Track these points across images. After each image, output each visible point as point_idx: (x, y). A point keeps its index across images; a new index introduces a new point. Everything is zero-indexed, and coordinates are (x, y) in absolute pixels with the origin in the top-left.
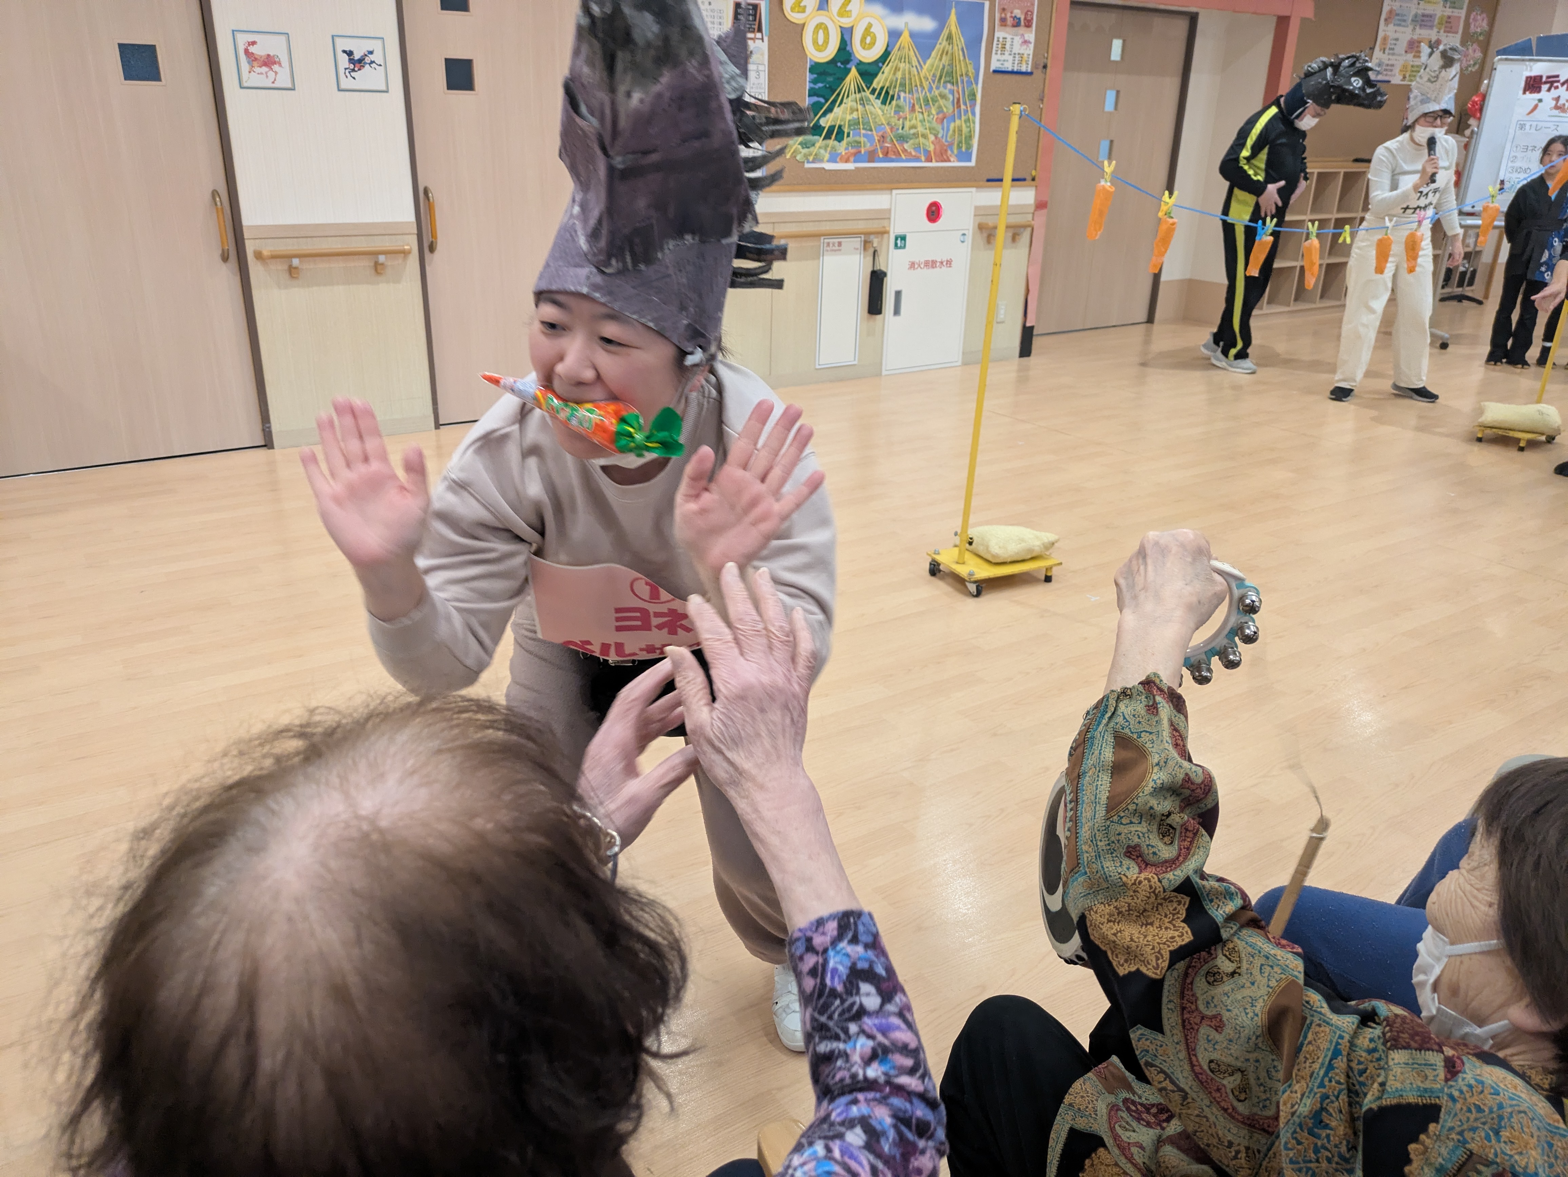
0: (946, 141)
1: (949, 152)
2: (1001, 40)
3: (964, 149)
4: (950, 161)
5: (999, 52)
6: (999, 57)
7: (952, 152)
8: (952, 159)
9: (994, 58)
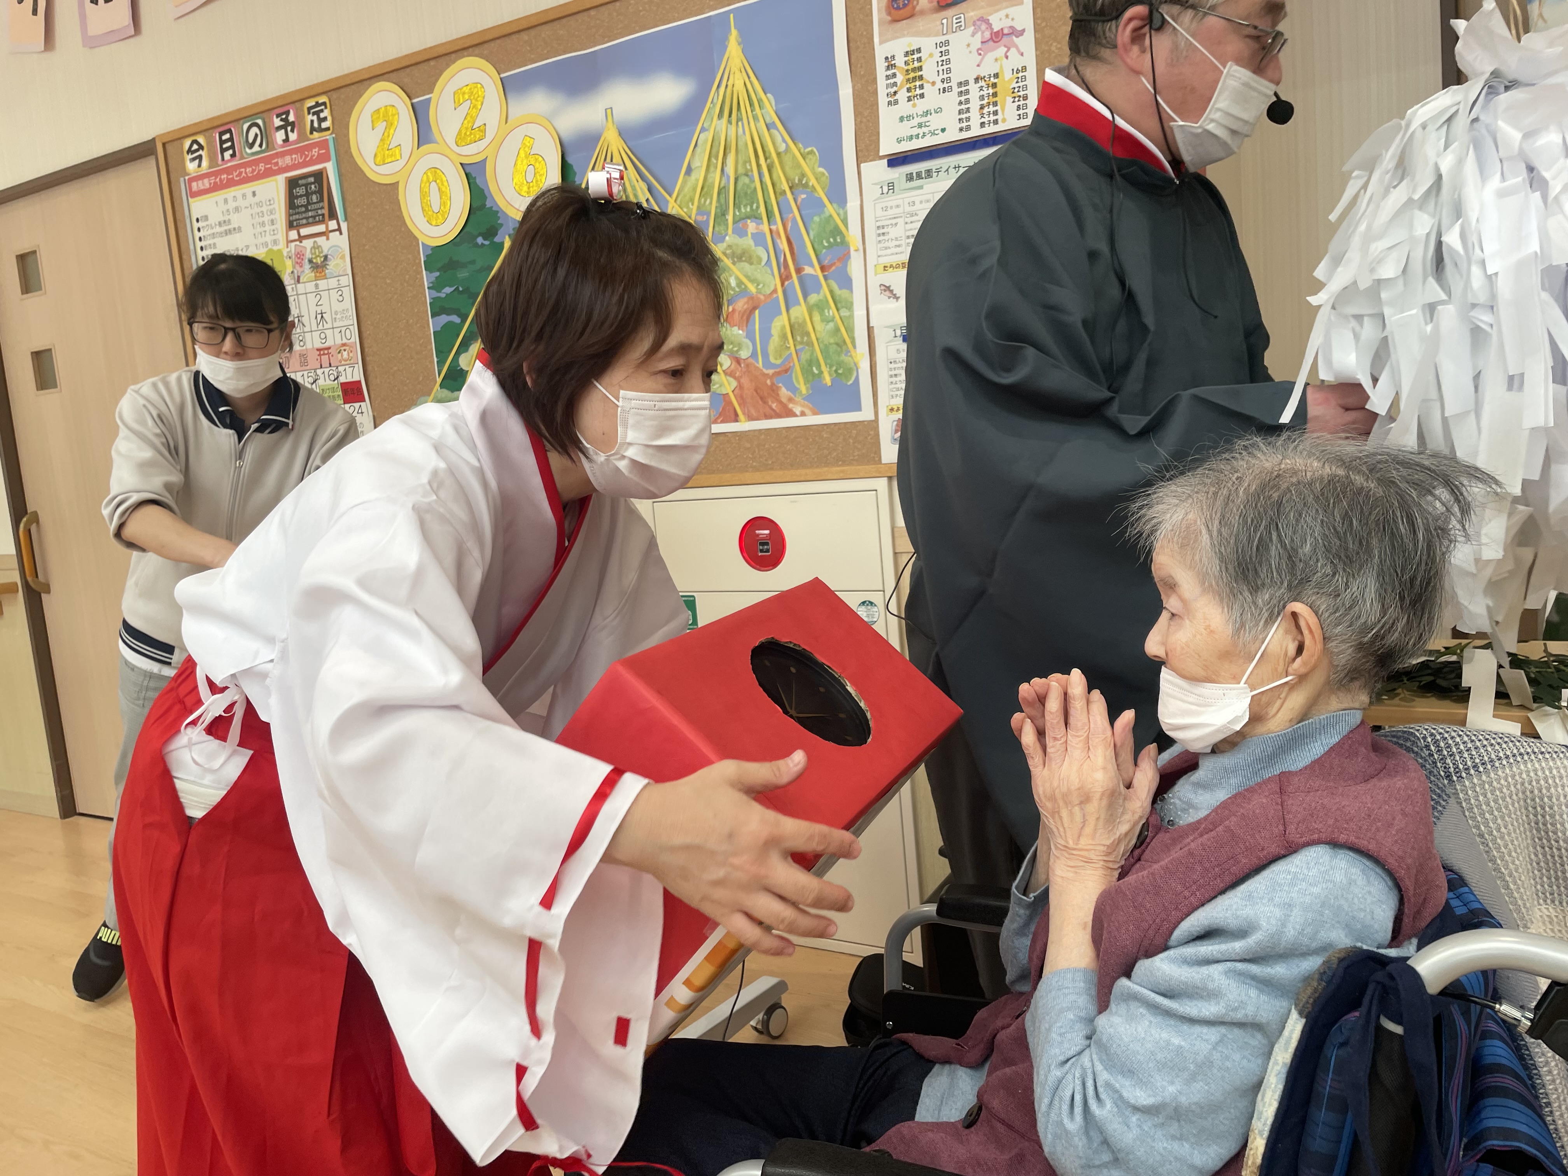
0: (767, 364)
1: (784, 392)
2: (900, 61)
3: (828, 380)
4: (790, 414)
5: (902, 95)
6: (904, 107)
7: (794, 389)
8: (797, 410)
9: (887, 117)
